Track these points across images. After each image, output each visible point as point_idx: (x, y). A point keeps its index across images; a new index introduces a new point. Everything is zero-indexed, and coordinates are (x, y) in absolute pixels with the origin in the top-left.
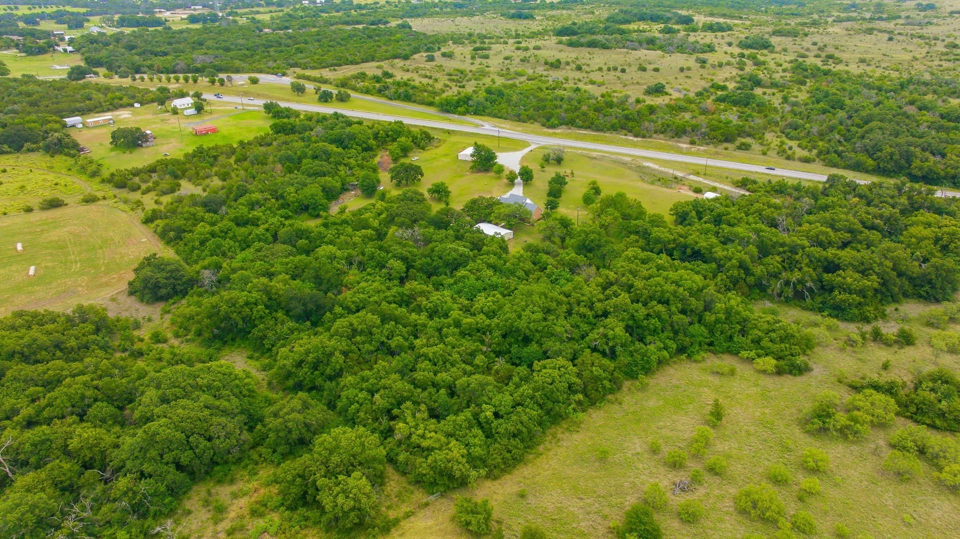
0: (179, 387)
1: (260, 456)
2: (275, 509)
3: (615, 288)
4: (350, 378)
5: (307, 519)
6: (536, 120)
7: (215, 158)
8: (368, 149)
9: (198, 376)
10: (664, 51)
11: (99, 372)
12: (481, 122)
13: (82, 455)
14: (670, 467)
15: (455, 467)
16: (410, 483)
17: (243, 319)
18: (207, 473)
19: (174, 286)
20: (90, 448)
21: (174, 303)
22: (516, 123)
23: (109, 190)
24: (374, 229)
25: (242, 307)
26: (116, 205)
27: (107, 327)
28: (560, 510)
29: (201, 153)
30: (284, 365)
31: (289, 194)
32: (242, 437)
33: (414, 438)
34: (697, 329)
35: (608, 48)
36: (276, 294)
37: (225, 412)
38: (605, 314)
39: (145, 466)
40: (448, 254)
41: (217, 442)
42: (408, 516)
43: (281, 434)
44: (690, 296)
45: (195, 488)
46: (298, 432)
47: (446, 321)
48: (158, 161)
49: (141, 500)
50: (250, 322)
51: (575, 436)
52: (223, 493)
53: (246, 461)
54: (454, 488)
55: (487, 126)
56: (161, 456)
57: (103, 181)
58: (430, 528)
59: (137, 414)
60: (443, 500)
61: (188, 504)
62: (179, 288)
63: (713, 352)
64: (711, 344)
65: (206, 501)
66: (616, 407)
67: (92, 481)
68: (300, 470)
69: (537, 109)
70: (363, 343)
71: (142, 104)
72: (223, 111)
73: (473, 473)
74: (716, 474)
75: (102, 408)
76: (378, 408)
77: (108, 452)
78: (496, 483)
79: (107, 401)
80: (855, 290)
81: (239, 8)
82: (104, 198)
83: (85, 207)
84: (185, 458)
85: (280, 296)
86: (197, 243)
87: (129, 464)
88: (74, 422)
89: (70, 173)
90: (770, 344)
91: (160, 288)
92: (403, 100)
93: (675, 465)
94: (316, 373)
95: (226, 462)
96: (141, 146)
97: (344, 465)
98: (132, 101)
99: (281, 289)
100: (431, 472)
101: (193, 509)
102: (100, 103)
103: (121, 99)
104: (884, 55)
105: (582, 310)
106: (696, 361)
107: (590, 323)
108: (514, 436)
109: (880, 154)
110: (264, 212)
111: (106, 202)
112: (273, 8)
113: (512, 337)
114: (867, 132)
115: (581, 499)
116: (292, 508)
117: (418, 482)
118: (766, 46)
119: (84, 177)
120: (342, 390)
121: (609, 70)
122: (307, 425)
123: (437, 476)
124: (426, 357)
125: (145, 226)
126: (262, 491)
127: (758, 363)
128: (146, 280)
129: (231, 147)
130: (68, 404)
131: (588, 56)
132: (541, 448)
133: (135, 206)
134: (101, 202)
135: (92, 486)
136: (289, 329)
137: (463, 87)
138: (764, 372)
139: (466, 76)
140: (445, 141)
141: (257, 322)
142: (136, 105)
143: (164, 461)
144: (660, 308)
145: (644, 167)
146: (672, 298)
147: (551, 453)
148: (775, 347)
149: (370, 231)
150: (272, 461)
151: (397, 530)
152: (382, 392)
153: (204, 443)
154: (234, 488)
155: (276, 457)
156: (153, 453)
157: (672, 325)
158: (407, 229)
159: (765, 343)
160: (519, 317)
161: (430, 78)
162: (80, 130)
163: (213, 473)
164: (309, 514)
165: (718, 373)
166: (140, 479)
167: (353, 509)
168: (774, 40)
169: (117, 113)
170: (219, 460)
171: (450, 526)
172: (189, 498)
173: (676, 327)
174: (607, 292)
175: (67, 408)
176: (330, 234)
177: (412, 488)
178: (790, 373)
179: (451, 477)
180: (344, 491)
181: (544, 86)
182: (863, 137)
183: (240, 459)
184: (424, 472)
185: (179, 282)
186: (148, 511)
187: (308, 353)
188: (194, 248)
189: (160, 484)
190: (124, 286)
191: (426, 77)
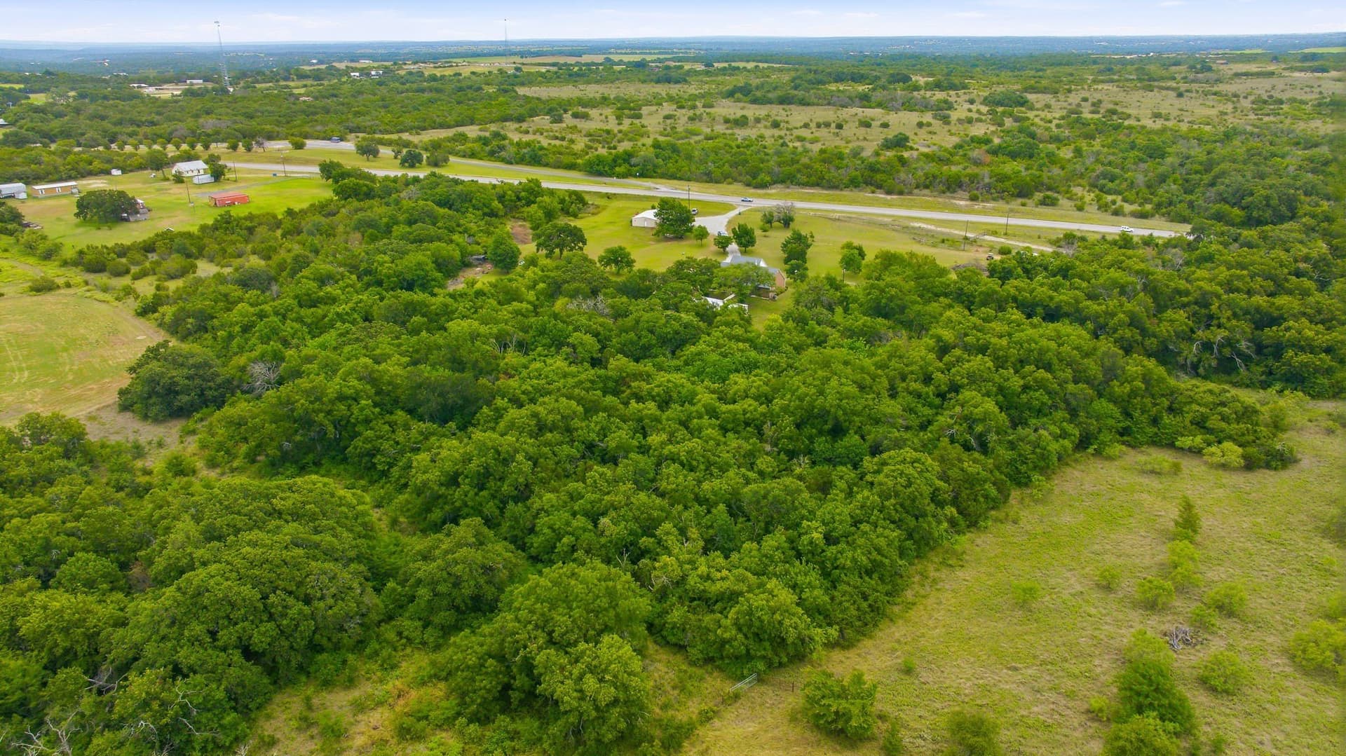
0: (239, 513)
1: (400, 634)
2: (447, 723)
3: (957, 352)
4: (549, 496)
5: (515, 735)
6: (736, 180)
7: (251, 230)
8: (493, 214)
9: (274, 497)
10: (885, 108)
11: (77, 510)
12: (653, 185)
13: (49, 643)
14: (1146, 609)
15: (787, 622)
16: (693, 663)
17: (336, 424)
18: (301, 668)
19: (202, 390)
20: (66, 631)
21: (202, 420)
22: (707, 185)
23: (76, 275)
24: (529, 302)
25: (332, 402)
26: (88, 294)
27: (85, 453)
28: (986, 690)
29: (228, 223)
30: (425, 484)
31: (382, 264)
32: (366, 599)
33: (693, 580)
34: (1103, 406)
35: (808, 104)
36: (390, 383)
37: (329, 554)
38: (955, 388)
39: (182, 653)
40: (665, 325)
41: (322, 604)
42: (709, 719)
43: (442, 588)
44: (1083, 358)
45: (278, 698)
46: (472, 583)
47: (693, 409)
48: (157, 235)
49: (176, 719)
50: (346, 428)
51: (960, 573)
52: (336, 703)
53: (374, 645)
54: (781, 665)
55: (663, 189)
56: (213, 634)
57: (65, 263)
58: (754, 735)
59: (160, 563)
60: (763, 688)
61: (268, 728)
62: (209, 394)
63: (1129, 446)
64: (1124, 432)
65: (305, 719)
66: (1009, 528)
67: (71, 687)
68: (491, 643)
69: (734, 165)
70: (561, 443)
71: (124, 171)
72: (255, 179)
73: (818, 633)
74: (1231, 614)
75: (87, 562)
76: (611, 542)
77: (103, 634)
78: (852, 653)
79: (96, 552)
80: (1320, 347)
81: (258, 82)
82: (68, 285)
83: (35, 298)
84: (261, 635)
85: (396, 387)
86: (237, 329)
87: (150, 650)
88: (30, 589)
89: (6, 255)
90: (1223, 425)
91: (177, 393)
92: (529, 164)
93: (1152, 606)
94: (484, 493)
95: (337, 647)
96: (126, 220)
97: (580, 629)
98: (107, 166)
99: (397, 375)
100: (740, 636)
101: (278, 735)
102: (56, 168)
103: (90, 163)
104: (1181, 110)
105: (915, 386)
106: (1110, 458)
107: (931, 406)
108: (869, 573)
109: (1250, 199)
110: (343, 289)
111: (71, 291)
112: (309, 82)
113: (813, 426)
114: (1216, 177)
115: (1016, 669)
116: (482, 719)
117: (709, 660)
118: (1023, 103)
119: (31, 260)
120: (536, 516)
121: (819, 126)
122: (487, 570)
123: (752, 644)
124: (673, 458)
125: (142, 320)
126: (414, 694)
127: (1212, 454)
128: (153, 381)
129: (275, 217)
130: (18, 559)
131: (784, 113)
132: (909, 594)
133: (122, 294)
134: (62, 291)
135: (72, 698)
136: (421, 433)
137: (615, 148)
138: (1224, 466)
139: (615, 136)
140: (604, 208)
141: (359, 428)
142: (115, 172)
143: (220, 643)
144: (1042, 374)
145: (914, 228)
146: (1055, 361)
147: (931, 600)
148: (1234, 428)
149: (524, 305)
150: (424, 643)
151: (693, 745)
152: (613, 514)
153: (296, 607)
154: (355, 694)
155: (431, 635)
156: (197, 629)
157: (1066, 402)
158: (584, 299)
159: (1214, 422)
160: (821, 393)
161: (563, 139)
162: (23, 201)
163: (312, 669)
164: (519, 726)
165: (1153, 472)
166: (174, 678)
167: (616, 702)
168: (1031, 97)
169: (84, 182)
170: (324, 642)
171: (795, 732)
172: (269, 717)
173: (1074, 403)
174: (946, 358)
175: (15, 566)
176: (462, 306)
177: (700, 672)
178: (1268, 466)
179: (780, 642)
180: (592, 670)
181: (733, 144)
182: (1212, 184)
183: (361, 642)
184: (727, 635)
185: (211, 384)
186: (189, 742)
187: (467, 460)
188: (231, 337)
189: (214, 686)
190: (112, 398)
191: (557, 138)
